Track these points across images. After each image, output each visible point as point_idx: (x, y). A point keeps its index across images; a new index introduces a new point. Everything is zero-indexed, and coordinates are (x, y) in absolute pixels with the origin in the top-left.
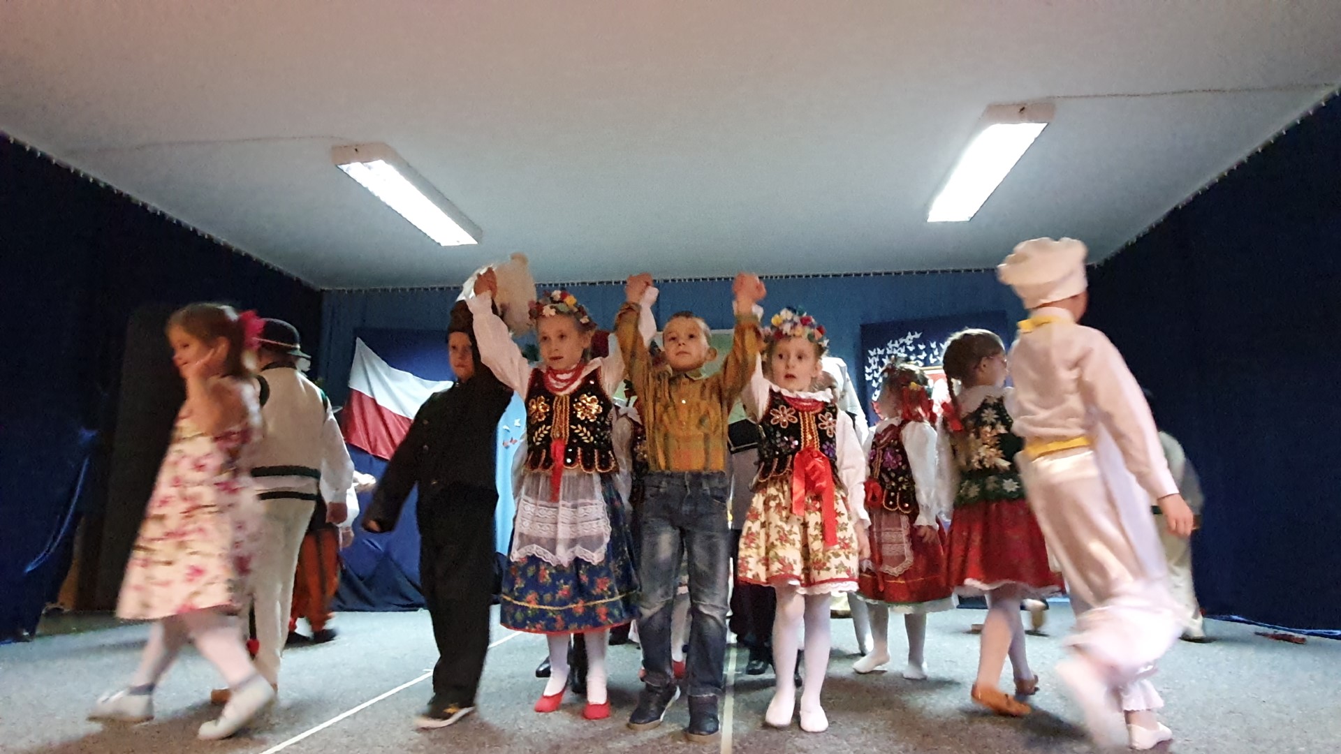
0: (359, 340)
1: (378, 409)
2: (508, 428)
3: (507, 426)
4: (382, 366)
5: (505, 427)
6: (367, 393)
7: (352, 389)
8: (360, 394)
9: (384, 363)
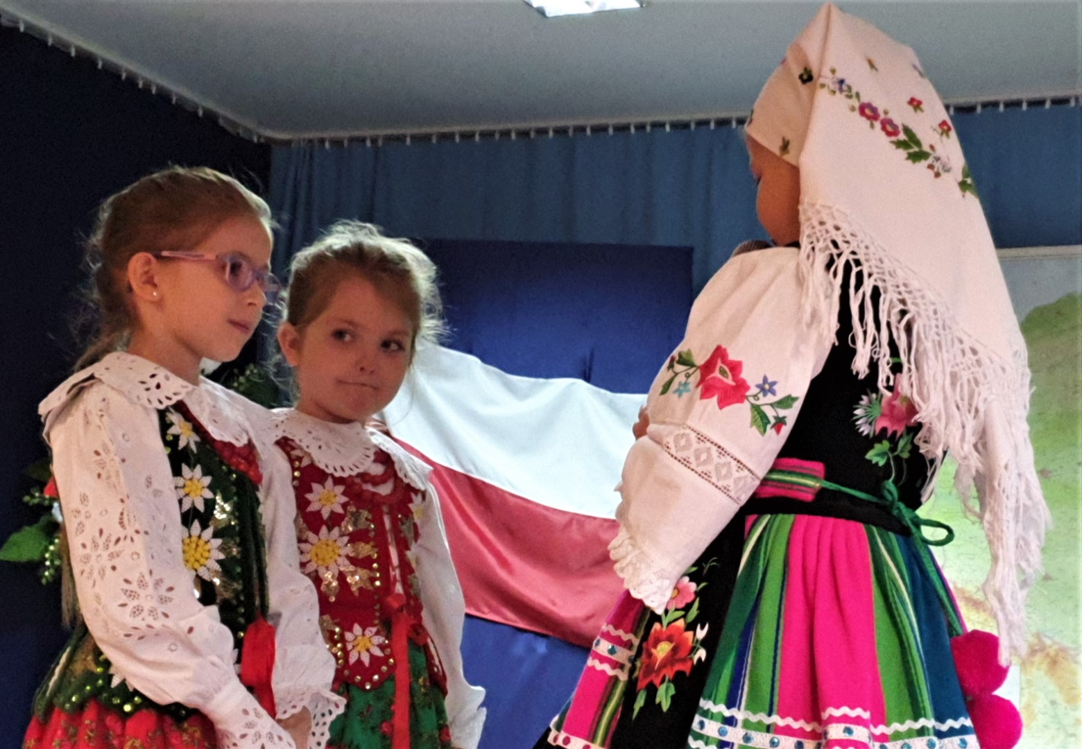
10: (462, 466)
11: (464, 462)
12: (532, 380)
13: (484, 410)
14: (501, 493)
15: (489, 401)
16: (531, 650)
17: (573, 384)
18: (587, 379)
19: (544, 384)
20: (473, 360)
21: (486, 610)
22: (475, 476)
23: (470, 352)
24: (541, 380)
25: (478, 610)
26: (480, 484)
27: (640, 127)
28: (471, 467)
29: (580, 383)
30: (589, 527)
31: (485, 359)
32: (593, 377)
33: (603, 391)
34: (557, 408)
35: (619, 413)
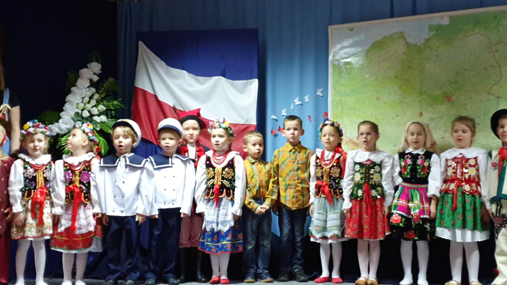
0: (141, 44)
1: (160, 104)
2: (275, 118)
3: (275, 116)
4: (161, 66)
5: (273, 117)
6: (149, 90)
7: (138, 88)
8: (144, 92)
9: (163, 63)
10: (183, 108)
12: (205, 78)
13: (190, 89)
15: (191, 86)
17: (219, 78)
18: (224, 76)
20: (185, 72)
23: (184, 70)
24: (208, 78)
29: (222, 78)
31: (189, 71)
32: (226, 76)
33: (229, 80)
34: (214, 87)
35: (235, 87)
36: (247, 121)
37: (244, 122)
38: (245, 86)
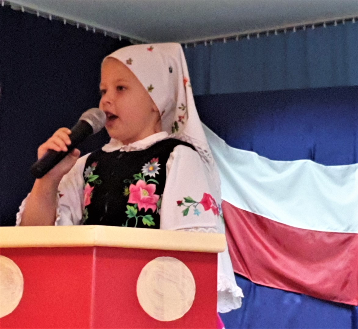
10: (251, 209)
11: (252, 207)
13: (260, 180)
14: (271, 222)
15: (263, 175)
16: (293, 301)
17: (305, 163)
18: (313, 159)
19: (290, 164)
20: (254, 154)
21: (267, 282)
22: (258, 213)
23: (252, 150)
24: (289, 162)
25: (264, 282)
26: (260, 217)
27: (340, 22)
28: (255, 209)
29: (310, 162)
30: (318, 237)
31: (260, 154)
32: (316, 157)
33: (321, 165)
34: (298, 176)
35: (330, 176)
36: (348, 229)
37: (345, 230)
38: (345, 175)
